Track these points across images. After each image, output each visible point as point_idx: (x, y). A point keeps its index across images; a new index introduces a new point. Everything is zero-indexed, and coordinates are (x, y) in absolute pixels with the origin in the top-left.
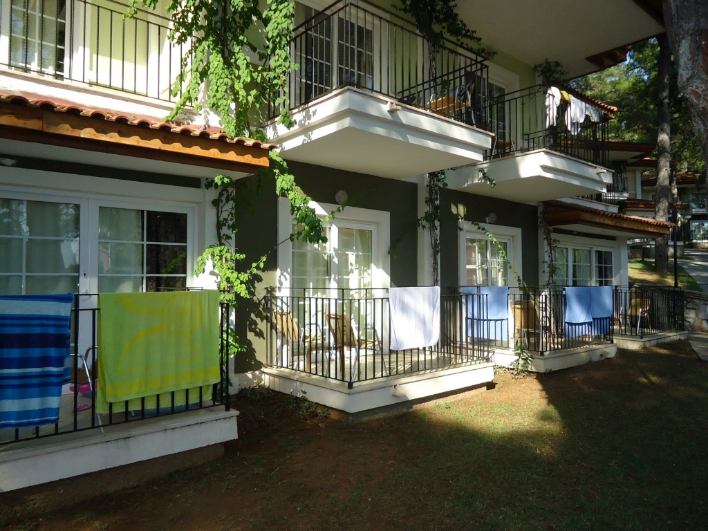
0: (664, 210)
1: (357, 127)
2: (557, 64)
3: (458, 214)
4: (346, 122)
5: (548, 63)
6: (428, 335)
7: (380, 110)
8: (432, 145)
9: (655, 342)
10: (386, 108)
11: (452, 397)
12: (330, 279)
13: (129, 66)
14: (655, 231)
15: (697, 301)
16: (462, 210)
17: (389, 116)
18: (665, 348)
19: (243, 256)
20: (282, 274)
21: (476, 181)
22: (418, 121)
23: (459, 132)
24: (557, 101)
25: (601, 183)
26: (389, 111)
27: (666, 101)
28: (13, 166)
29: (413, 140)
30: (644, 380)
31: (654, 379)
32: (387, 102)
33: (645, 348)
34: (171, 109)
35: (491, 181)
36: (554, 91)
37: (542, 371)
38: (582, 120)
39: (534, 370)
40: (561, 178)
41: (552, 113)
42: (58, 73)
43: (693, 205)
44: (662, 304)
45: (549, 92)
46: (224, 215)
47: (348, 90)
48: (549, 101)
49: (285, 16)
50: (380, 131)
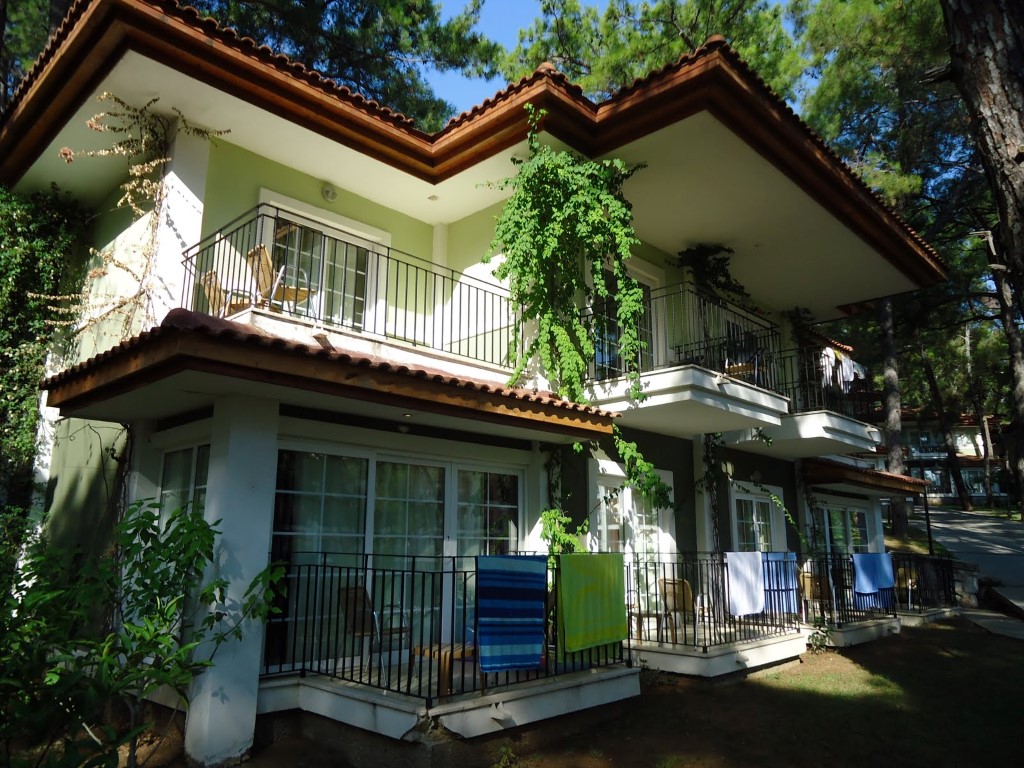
0: (898, 460)
1: (696, 400)
2: (807, 311)
3: (727, 473)
4: (687, 395)
5: (797, 310)
6: (753, 601)
7: (712, 384)
8: (745, 412)
9: (931, 618)
10: (716, 381)
11: (775, 668)
12: (624, 545)
13: (411, 314)
14: (912, 490)
15: (962, 572)
16: (729, 468)
17: (717, 389)
18: (948, 624)
19: (570, 520)
20: (592, 538)
21: (749, 438)
22: (737, 391)
23: (764, 400)
24: (833, 361)
25: (872, 442)
26: (719, 385)
27: (891, 332)
28: (408, 433)
29: (732, 408)
30: (948, 654)
31: (955, 652)
32: (716, 376)
33: (924, 623)
34: (511, 374)
35: (767, 440)
36: (829, 351)
37: (842, 645)
38: (852, 379)
39: (832, 644)
40: (837, 438)
41: (828, 372)
42: (356, 324)
43: (913, 449)
44: (932, 574)
45: (824, 352)
46: (554, 478)
47: (692, 368)
48: (824, 362)
49: (636, 301)
50: (710, 401)
